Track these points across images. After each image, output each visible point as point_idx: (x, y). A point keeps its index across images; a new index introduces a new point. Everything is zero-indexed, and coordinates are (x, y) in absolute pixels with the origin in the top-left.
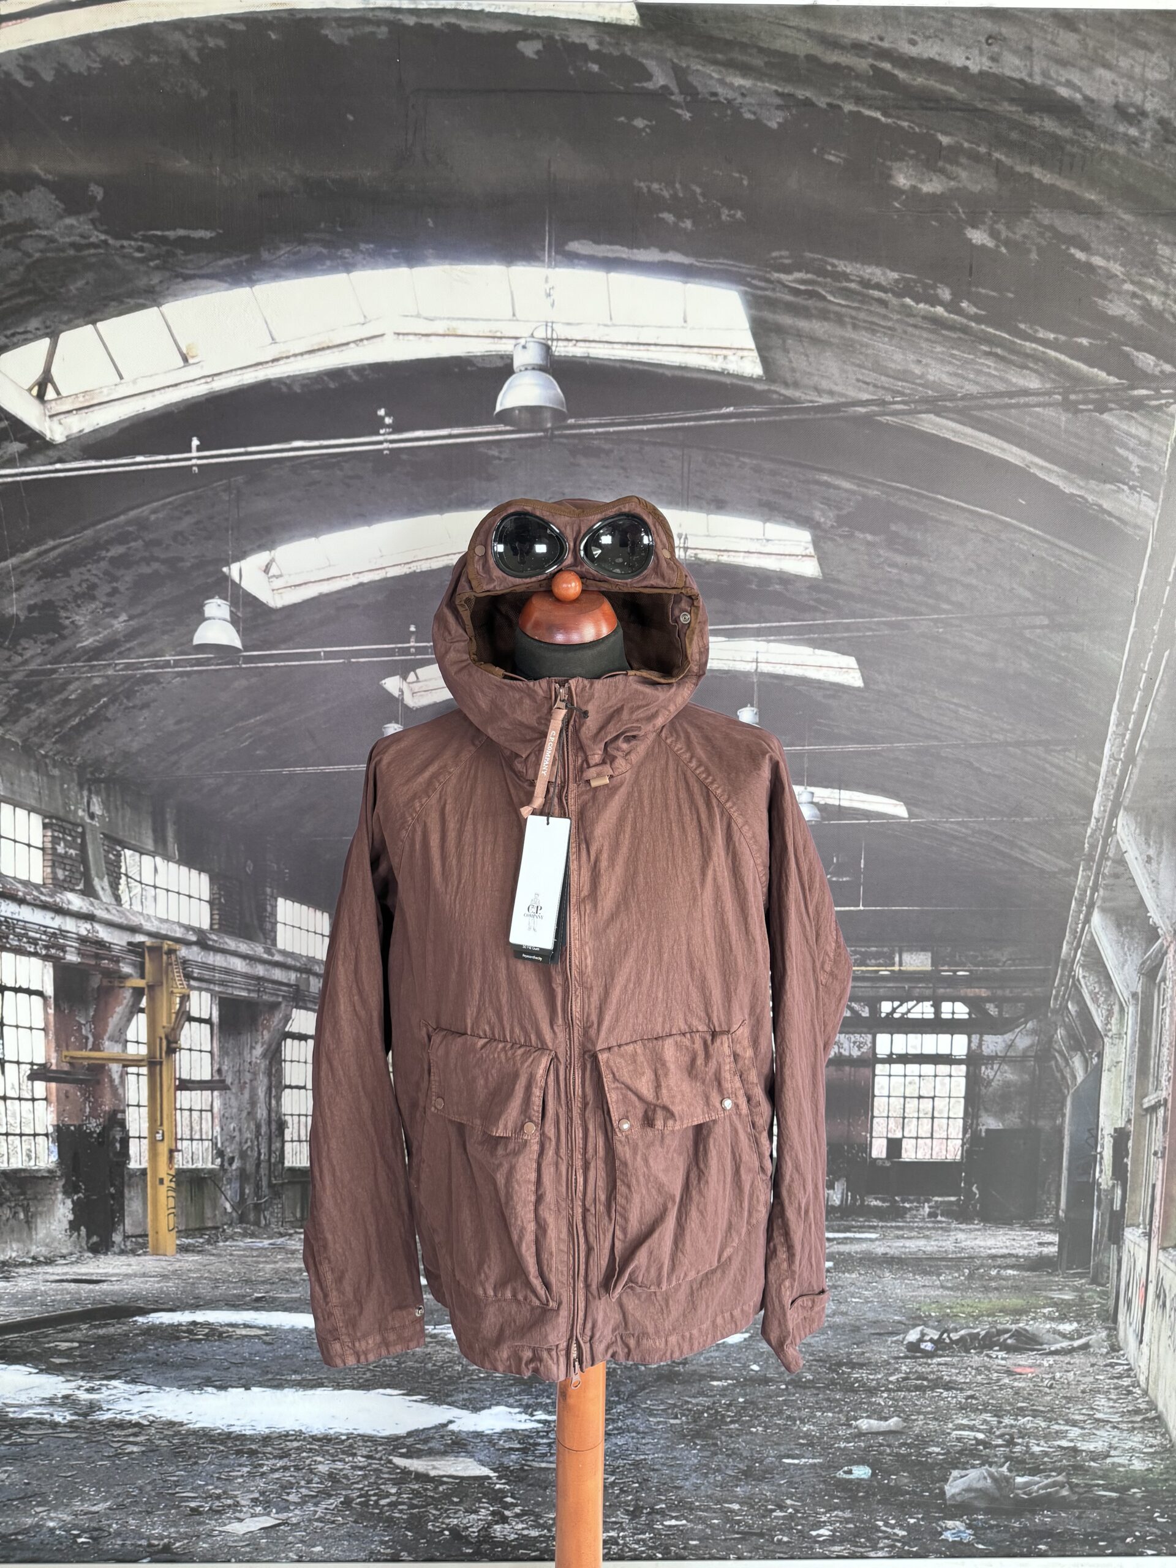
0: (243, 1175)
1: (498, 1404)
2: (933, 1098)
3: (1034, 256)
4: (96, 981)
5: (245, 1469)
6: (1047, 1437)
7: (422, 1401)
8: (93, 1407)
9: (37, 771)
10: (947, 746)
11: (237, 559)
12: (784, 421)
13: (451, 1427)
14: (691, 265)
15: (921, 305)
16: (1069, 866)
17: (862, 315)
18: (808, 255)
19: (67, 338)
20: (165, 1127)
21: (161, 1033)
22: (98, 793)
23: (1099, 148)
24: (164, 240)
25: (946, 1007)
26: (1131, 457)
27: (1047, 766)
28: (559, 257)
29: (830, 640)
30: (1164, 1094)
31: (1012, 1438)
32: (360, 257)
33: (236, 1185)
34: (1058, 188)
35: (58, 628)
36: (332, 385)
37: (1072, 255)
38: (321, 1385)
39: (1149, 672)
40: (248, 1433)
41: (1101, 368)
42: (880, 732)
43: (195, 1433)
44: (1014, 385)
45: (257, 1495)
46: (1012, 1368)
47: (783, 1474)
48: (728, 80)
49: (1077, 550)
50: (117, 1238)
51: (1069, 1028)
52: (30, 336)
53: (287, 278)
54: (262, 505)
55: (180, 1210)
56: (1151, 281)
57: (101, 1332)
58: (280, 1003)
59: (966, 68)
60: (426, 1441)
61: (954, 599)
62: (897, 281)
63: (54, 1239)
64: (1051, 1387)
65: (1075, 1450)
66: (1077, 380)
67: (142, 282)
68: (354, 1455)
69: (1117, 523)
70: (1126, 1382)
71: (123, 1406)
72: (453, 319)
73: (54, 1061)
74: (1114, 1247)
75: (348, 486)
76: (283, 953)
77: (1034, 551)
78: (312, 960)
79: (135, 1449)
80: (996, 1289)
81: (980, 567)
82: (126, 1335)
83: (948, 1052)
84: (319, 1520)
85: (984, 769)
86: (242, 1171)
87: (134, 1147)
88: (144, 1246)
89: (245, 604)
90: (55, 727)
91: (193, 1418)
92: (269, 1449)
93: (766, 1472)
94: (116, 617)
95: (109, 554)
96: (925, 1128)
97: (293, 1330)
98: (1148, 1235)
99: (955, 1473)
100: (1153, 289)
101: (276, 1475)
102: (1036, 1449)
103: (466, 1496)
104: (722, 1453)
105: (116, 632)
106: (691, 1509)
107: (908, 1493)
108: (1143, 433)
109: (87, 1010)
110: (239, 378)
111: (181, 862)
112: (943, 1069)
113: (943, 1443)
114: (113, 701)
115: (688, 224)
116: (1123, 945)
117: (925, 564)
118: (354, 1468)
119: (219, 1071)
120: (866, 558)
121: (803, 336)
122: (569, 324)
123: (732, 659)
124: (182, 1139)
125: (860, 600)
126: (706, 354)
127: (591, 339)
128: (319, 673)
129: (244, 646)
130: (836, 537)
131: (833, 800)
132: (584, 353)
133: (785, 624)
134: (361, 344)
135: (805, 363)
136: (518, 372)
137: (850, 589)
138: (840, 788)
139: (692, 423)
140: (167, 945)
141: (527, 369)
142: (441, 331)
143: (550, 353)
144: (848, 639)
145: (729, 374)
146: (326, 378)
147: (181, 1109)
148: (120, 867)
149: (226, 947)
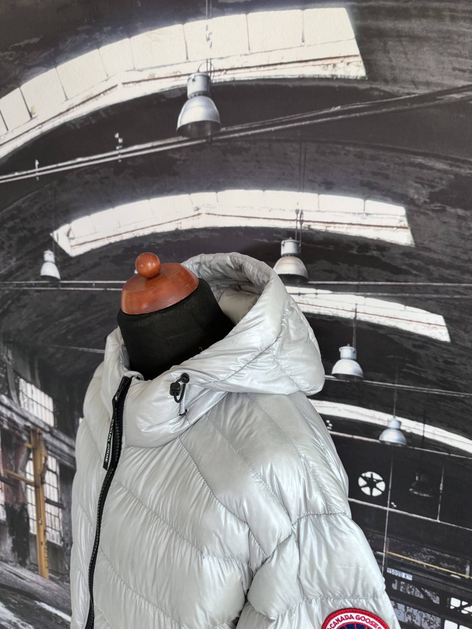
4: (14, 440)
11: (56, 228)
20: (42, 519)
21: (39, 473)
22: (10, 349)
28: (215, 9)
29: (420, 299)
32: (104, 36)
36: (94, 122)
50: (28, 562)
53: (71, 58)
54: (65, 197)
55: (49, 560)
63: (7, 552)
67: (12, 75)
72: (153, 67)
73: (2, 473)
75: (102, 183)
82: (32, 608)
87: (31, 523)
88: (37, 570)
89: (60, 254)
94: (12, 259)
95: (8, 226)
105: (12, 267)
109: (12, 453)
110: (53, 123)
111: (41, 389)
114: (13, 302)
119: (61, 499)
120: (456, 230)
121: (403, 36)
122: (221, 58)
123: (335, 307)
124: (48, 527)
125: (450, 266)
126: (319, 65)
127: (236, 66)
128: (93, 295)
129: (61, 277)
130: (428, 212)
131: (418, 431)
132: (231, 78)
133: (380, 283)
134: (106, 93)
135: (404, 60)
136: (190, 99)
137: (440, 257)
138: (424, 423)
139: (307, 122)
140: (38, 430)
141: (195, 96)
142: (146, 78)
143: (210, 82)
144: (438, 300)
145: (337, 79)
146: (90, 118)
147: (47, 512)
148: (19, 387)
149: (60, 438)
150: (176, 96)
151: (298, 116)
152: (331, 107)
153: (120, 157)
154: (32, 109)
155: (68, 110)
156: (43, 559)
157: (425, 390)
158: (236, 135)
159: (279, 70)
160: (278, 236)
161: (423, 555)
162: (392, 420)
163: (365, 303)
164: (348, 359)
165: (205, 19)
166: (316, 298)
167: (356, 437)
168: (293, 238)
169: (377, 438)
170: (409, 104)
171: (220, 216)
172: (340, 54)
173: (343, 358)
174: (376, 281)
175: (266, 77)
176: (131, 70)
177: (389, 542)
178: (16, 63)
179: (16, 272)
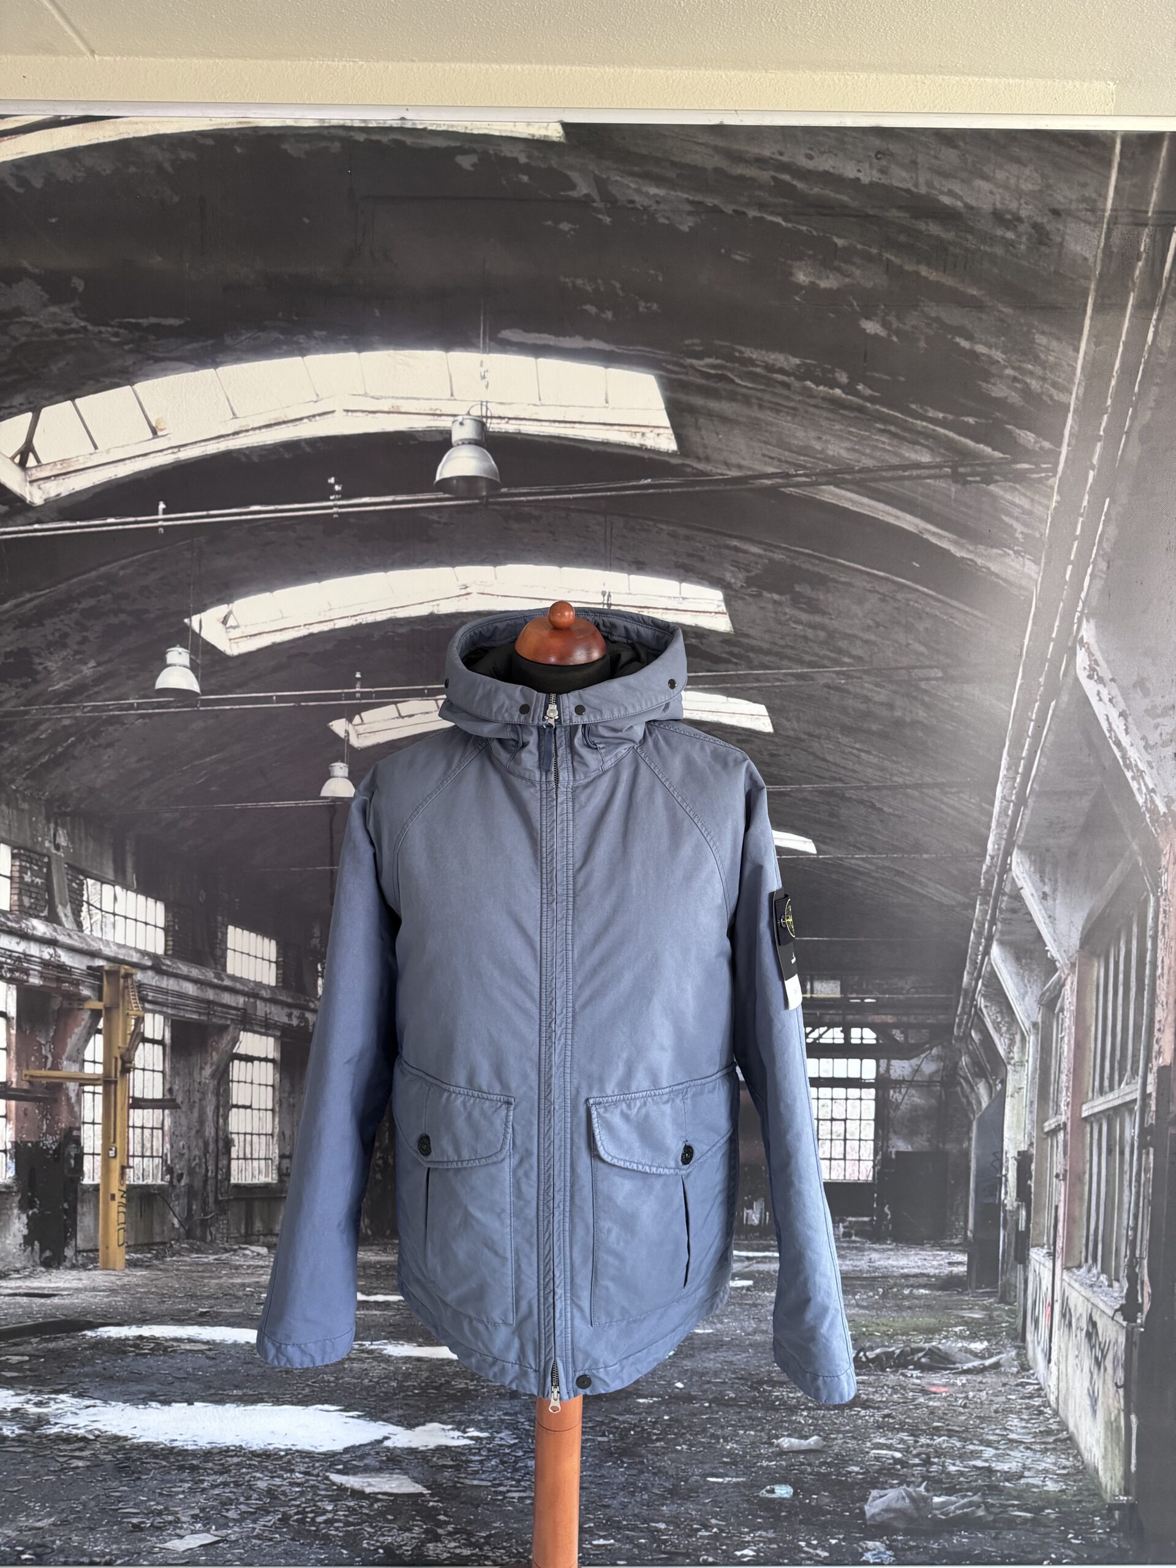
0: (191, 1192)
1: (432, 1421)
2: (845, 1120)
3: (922, 344)
4: (56, 1003)
5: (187, 1485)
6: (963, 1456)
7: (359, 1417)
8: (42, 1421)
9: (8, 805)
10: (851, 788)
11: (198, 611)
12: (697, 492)
13: (387, 1443)
14: (612, 352)
15: (821, 388)
16: (967, 900)
17: (767, 397)
18: (718, 342)
19: (47, 412)
20: (118, 1145)
21: (117, 1053)
22: (63, 827)
23: (980, 250)
24: (137, 327)
25: (855, 1032)
26: (1015, 524)
27: (943, 806)
28: (493, 344)
29: (741, 689)
30: (1063, 1118)
31: (929, 1457)
32: (313, 342)
33: (184, 1201)
34: (943, 285)
35: (32, 673)
36: (287, 456)
37: (957, 344)
38: (261, 1400)
39: (1036, 721)
40: (190, 1448)
41: (988, 444)
42: (789, 774)
43: (138, 1447)
44: (908, 459)
45: (197, 1511)
46: (927, 1387)
47: (707, 1493)
48: (644, 189)
49: (967, 609)
50: (69, 1252)
51: (973, 1056)
52: (14, 410)
53: (247, 361)
54: (222, 562)
55: (130, 1225)
56: (1030, 367)
57: (51, 1345)
58: (228, 1026)
59: (858, 179)
60: (362, 1457)
61: (854, 652)
62: (798, 366)
63: (8, 1253)
64: (965, 1407)
65: (990, 1471)
66: (965, 454)
67: (117, 364)
68: (292, 1471)
69: (1004, 585)
70: (1037, 1402)
71: (70, 1420)
72: (397, 398)
73: (14, 1080)
74: (1020, 1267)
75: (300, 545)
76: (233, 978)
77: (928, 609)
78: (259, 984)
79: (80, 1464)
80: (909, 1308)
81: (878, 625)
82: (75, 1349)
83: (858, 1076)
84: (257, 1537)
85: (885, 809)
86: (190, 1187)
87: (88, 1164)
88: (94, 1260)
89: (204, 653)
90: (26, 763)
91: (136, 1432)
92: (210, 1465)
93: (691, 1490)
94: (86, 664)
95: (81, 606)
96: (838, 1152)
97: (235, 1345)
98: (1052, 1255)
99: (874, 1493)
100: (1031, 373)
101: (216, 1491)
102: (952, 1469)
103: (401, 1513)
104: (649, 1471)
105: (85, 677)
106: (619, 1528)
107: (829, 1512)
108: (1025, 503)
109: (47, 1031)
110: (203, 449)
111: (139, 891)
112: (854, 1092)
113: (862, 1462)
114: (80, 740)
115: (609, 315)
116: (1023, 977)
117: (826, 621)
118: (292, 1484)
119: (170, 1090)
120: (773, 615)
121: (714, 416)
122: (501, 403)
124: (134, 1156)
125: (768, 653)
126: (625, 431)
127: (521, 417)
128: (269, 716)
129: (202, 690)
130: (745, 596)
132: (515, 429)
134: (313, 419)
135: (715, 440)
136: (455, 447)
137: (759, 643)
140: (124, 969)
141: (463, 443)
142: (386, 409)
143: (485, 429)
144: (758, 689)
145: (647, 449)
146: (281, 449)
147: (133, 1127)
148: (82, 895)
149: (179, 972)
150: (434, 440)
152: (640, 479)
153: (335, 510)
154: (157, 423)
155: (236, 433)
156: (114, 1229)
158: (524, 499)
159: (576, 430)
165: (479, 352)
170: (722, 485)
171: (500, 597)
172: (649, 423)
174: (696, 672)
175: (560, 435)
176: (359, 395)
179: (95, 685)
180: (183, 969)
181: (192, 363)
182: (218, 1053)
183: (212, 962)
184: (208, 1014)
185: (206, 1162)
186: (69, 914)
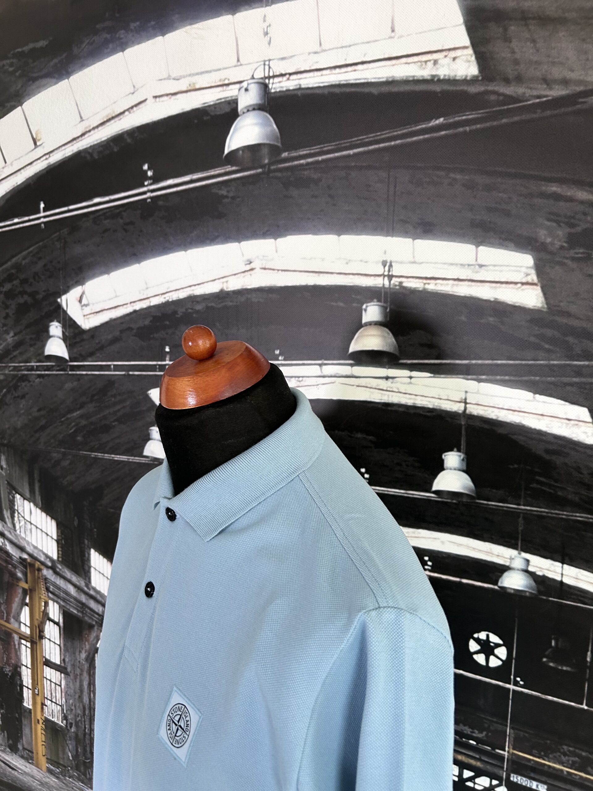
0: (77, 738)
4: (6, 578)
11: (66, 292)
12: (504, 126)
20: (39, 687)
21: (36, 623)
22: (4, 453)
32: (130, 35)
33: (74, 742)
36: (115, 150)
50: (20, 746)
53: (88, 66)
54: (77, 250)
55: (47, 745)
58: (93, 625)
67: (13, 89)
72: (193, 75)
75: (126, 230)
76: (94, 589)
86: (76, 734)
87: (25, 693)
88: (32, 758)
89: (70, 326)
94: (8, 334)
105: (8, 344)
109: (3, 594)
110: (63, 152)
111: (42, 509)
114: (9, 392)
119: (64, 660)
121: (530, 18)
122: (283, 59)
123: (437, 397)
124: (47, 698)
126: (414, 63)
127: (302, 69)
128: (110, 382)
129: (70, 358)
130: (566, 261)
131: (554, 573)
132: (296, 85)
133: (499, 362)
134: (132, 111)
135: (531, 51)
136: (241, 115)
137: (584, 324)
138: (563, 563)
139: (398, 142)
140: (37, 564)
141: (248, 111)
142: (185, 89)
143: (267, 92)
144: (580, 386)
145: (439, 80)
146: (112, 144)
147: (47, 679)
148: (14, 505)
149: (66, 576)
150: (222, 112)
151: (386, 134)
152: (430, 119)
153: (149, 195)
154: (36, 134)
155: (83, 135)
156: (40, 743)
157: (564, 514)
158: (302, 162)
159: (360, 72)
160: (358, 297)
161: (562, 756)
162: (516, 557)
163: (478, 390)
164: (455, 469)
165: (262, 7)
166: (411, 383)
167: (465, 581)
168: (379, 301)
169: (496, 583)
170: (539, 111)
171: (280, 272)
172: (443, 47)
173: (447, 469)
174: (493, 359)
175: (342, 82)
176: (165, 79)
177: (513, 735)
178: (17, 74)
179: (14, 351)
180: (68, 574)
181: (54, 77)
182: (89, 644)
183: (83, 573)
184: (82, 612)
185: (85, 721)
186: (10, 517)
